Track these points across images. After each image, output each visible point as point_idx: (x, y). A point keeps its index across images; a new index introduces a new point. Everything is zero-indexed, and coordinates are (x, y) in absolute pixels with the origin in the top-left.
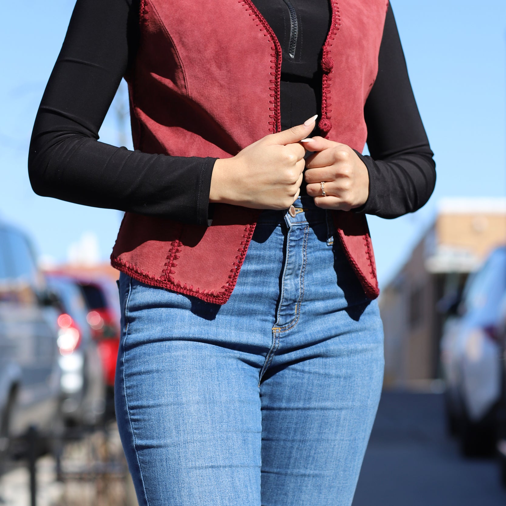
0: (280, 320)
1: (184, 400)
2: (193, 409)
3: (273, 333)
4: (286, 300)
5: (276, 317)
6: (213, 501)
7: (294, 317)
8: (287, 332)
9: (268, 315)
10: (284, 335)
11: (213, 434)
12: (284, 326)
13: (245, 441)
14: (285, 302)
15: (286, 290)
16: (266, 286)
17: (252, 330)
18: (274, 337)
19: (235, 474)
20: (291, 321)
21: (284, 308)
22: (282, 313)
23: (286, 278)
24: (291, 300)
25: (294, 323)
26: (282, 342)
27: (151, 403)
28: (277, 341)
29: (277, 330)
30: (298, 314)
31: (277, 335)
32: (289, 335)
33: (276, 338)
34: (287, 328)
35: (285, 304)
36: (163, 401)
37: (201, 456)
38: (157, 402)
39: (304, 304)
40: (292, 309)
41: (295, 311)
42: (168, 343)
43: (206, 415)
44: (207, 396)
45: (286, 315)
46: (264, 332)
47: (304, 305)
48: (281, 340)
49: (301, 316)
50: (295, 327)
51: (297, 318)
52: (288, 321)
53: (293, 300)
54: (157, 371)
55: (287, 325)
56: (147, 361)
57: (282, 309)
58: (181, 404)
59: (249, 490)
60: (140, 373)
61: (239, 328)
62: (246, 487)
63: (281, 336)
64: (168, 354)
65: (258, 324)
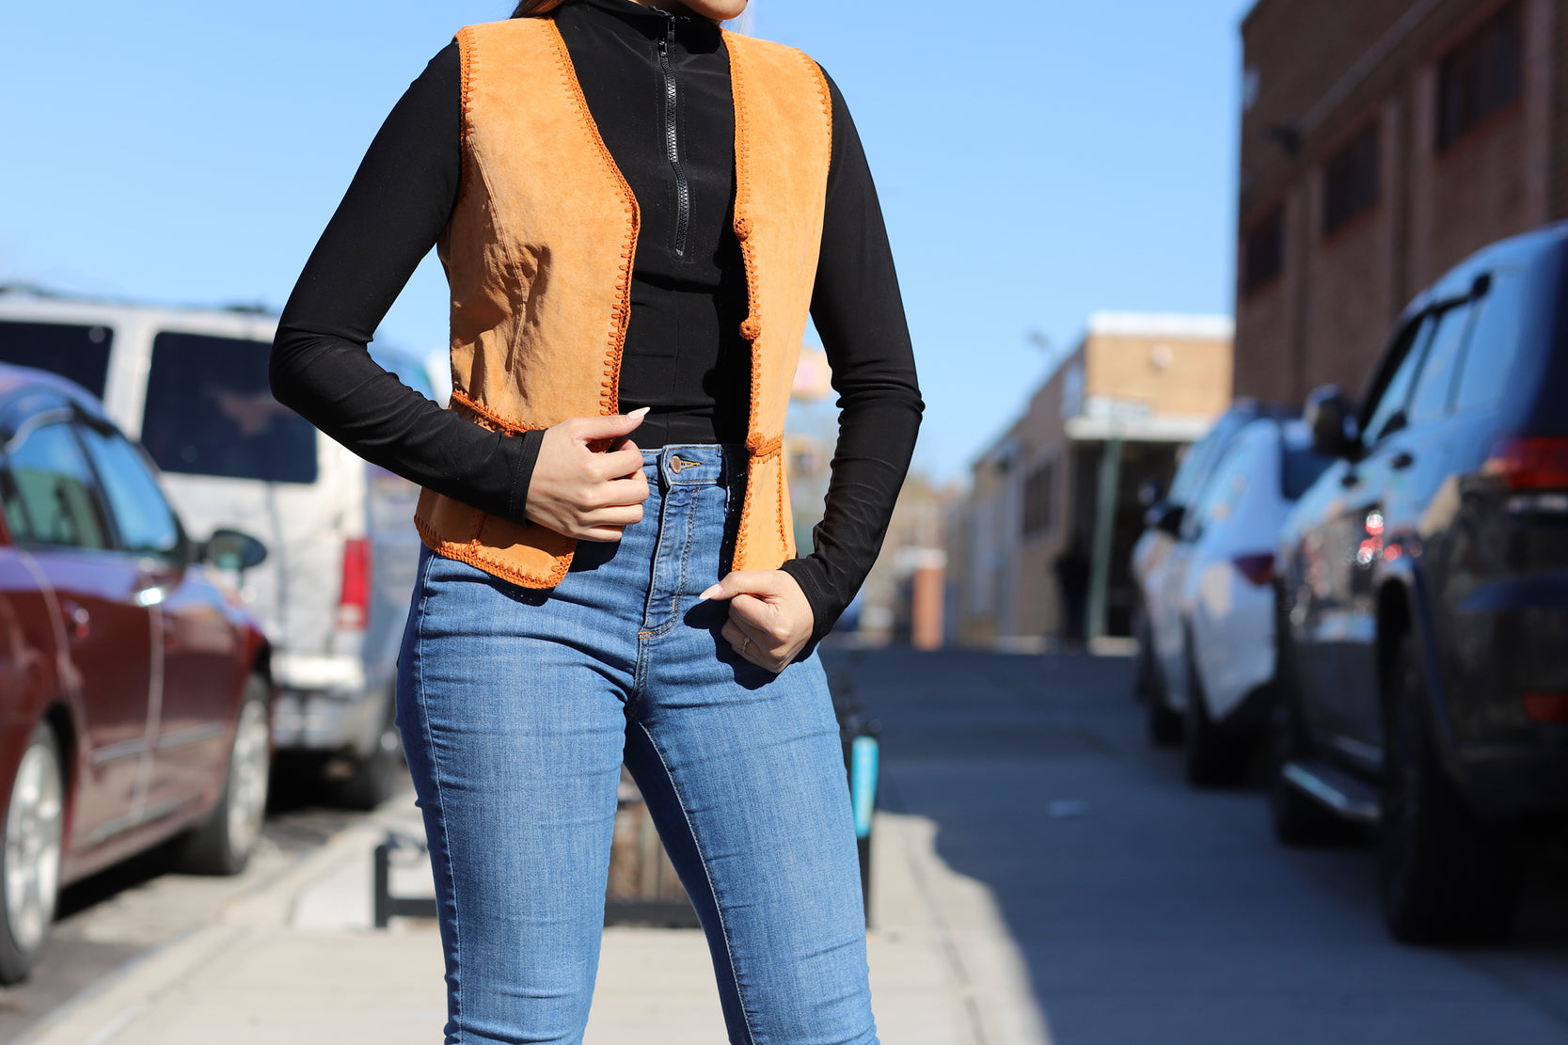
0: (650, 621)
1: (508, 728)
2: (520, 742)
3: (639, 638)
4: (659, 591)
5: (644, 615)
6: (538, 873)
7: (671, 616)
8: (661, 637)
9: (633, 613)
10: (656, 643)
11: (546, 779)
12: (656, 629)
13: (593, 787)
14: (658, 593)
15: (660, 577)
16: (630, 568)
17: (606, 630)
18: (641, 645)
19: (574, 836)
20: (667, 623)
21: (657, 603)
22: (652, 611)
23: (661, 559)
24: (665, 591)
25: (670, 624)
26: (654, 651)
27: (463, 726)
28: (646, 651)
29: (646, 636)
30: (676, 612)
31: (645, 642)
32: (663, 642)
33: (644, 645)
34: (661, 633)
35: (658, 597)
36: (479, 726)
38: (471, 726)
39: (686, 598)
40: (668, 605)
41: (672, 608)
42: (485, 640)
43: (537, 753)
44: (541, 725)
45: (657, 613)
46: (624, 637)
47: (686, 600)
48: (651, 648)
49: (681, 615)
50: (672, 630)
51: (676, 619)
52: (661, 623)
54: (472, 681)
55: (660, 628)
56: (457, 664)
57: (653, 603)
58: (503, 734)
59: (591, 856)
60: (447, 680)
61: (590, 625)
62: (588, 853)
63: (650, 643)
64: (486, 657)
65: (616, 622)
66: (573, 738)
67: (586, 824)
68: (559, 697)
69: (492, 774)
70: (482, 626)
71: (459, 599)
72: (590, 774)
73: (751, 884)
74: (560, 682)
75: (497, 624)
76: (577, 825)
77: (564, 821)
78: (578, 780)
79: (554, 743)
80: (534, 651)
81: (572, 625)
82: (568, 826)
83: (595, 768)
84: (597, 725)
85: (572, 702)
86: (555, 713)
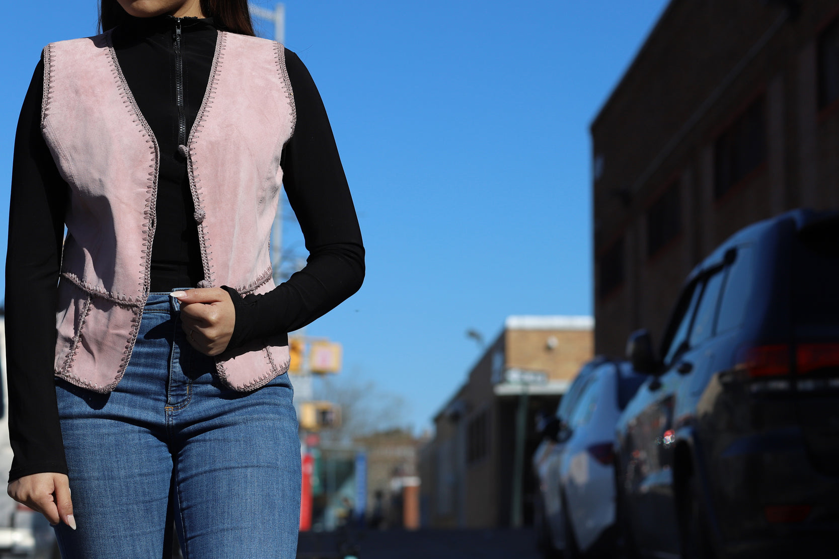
0: (171, 399)
2: (94, 484)
3: (165, 411)
4: (175, 381)
5: (167, 397)
7: (186, 397)
8: (180, 410)
9: (159, 395)
10: (177, 413)
11: (114, 507)
12: (176, 405)
13: (147, 510)
14: (173, 383)
15: (175, 372)
16: (157, 368)
17: (144, 408)
18: (167, 416)
19: (137, 542)
20: (184, 401)
21: (174, 388)
22: (172, 393)
23: (175, 361)
24: (179, 381)
25: (186, 403)
26: (177, 419)
28: (171, 419)
29: (170, 409)
30: (189, 394)
31: (170, 413)
32: (182, 413)
33: (170, 416)
34: (180, 408)
35: (174, 385)
37: (104, 527)
39: (195, 385)
40: (183, 390)
41: (187, 392)
44: (106, 473)
45: (177, 395)
46: (156, 411)
47: (196, 387)
48: (174, 418)
49: (193, 396)
50: (188, 405)
51: (189, 398)
52: (179, 401)
53: (182, 382)
55: (179, 405)
57: (172, 389)
59: (151, 554)
61: (133, 405)
62: (148, 552)
63: (173, 414)
65: (151, 402)
66: (128, 480)
67: (144, 534)
68: (116, 455)
72: (143, 502)
74: (117, 445)
76: (138, 535)
77: (128, 533)
78: (135, 507)
79: (116, 484)
82: (131, 536)
83: (147, 498)
84: (145, 471)
85: (125, 457)
86: (115, 465)
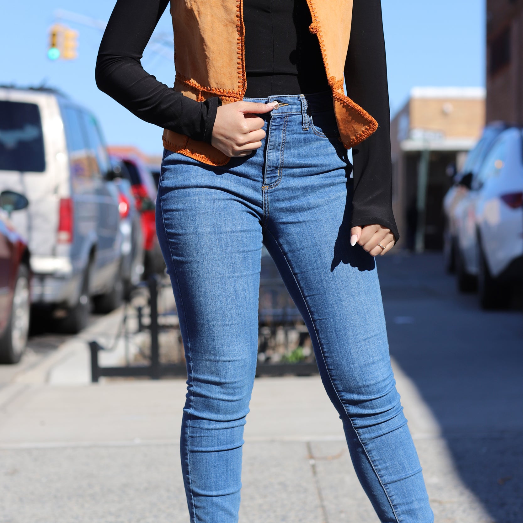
0: (267, 181)
1: (200, 231)
2: (207, 237)
3: (262, 190)
4: (270, 167)
5: (263, 178)
6: (221, 301)
7: (277, 178)
8: (273, 189)
9: (258, 177)
10: (271, 191)
12: (270, 185)
14: (269, 168)
15: (269, 160)
17: (246, 186)
18: (263, 193)
19: (237, 282)
20: (276, 181)
21: (269, 172)
22: (268, 176)
23: (269, 151)
24: (273, 167)
25: (278, 182)
26: (271, 196)
27: (180, 232)
28: (266, 196)
29: (266, 188)
30: (280, 176)
31: (266, 191)
32: (275, 191)
33: (265, 193)
34: (273, 186)
35: (269, 169)
36: (187, 231)
37: (213, 270)
38: (184, 231)
39: (284, 169)
40: (275, 173)
41: (278, 174)
42: (188, 190)
43: (215, 242)
44: (216, 228)
45: (271, 177)
46: (255, 189)
47: (285, 170)
48: (269, 194)
49: (283, 177)
50: (279, 185)
51: (280, 179)
52: (273, 181)
53: (275, 167)
54: (183, 210)
55: (273, 184)
56: (176, 202)
57: (267, 173)
58: (198, 234)
59: (247, 292)
60: (172, 210)
61: (238, 183)
62: (245, 290)
63: (268, 192)
64: (189, 198)
65: (251, 182)
66: (232, 234)
67: (242, 276)
68: (224, 215)
69: (195, 254)
70: (186, 183)
71: (176, 172)
72: (243, 252)
73: (326, 308)
74: (225, 208)
75: (193, 182)
76: (238, 277)
77: (231, 275)
78: (237, 255)
79: (224, 237)
80: (211, 193)
81: (229, 182)
82: (233, 277)
83: (246, 249)
84: (245, 228)
85: (231, 217)
86: (223, 223)
